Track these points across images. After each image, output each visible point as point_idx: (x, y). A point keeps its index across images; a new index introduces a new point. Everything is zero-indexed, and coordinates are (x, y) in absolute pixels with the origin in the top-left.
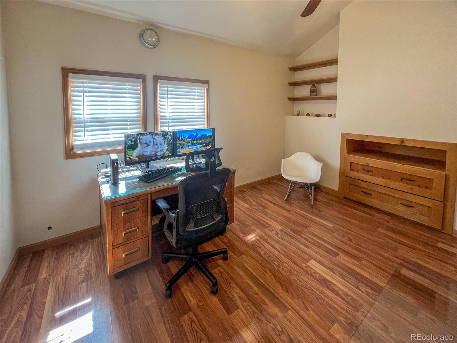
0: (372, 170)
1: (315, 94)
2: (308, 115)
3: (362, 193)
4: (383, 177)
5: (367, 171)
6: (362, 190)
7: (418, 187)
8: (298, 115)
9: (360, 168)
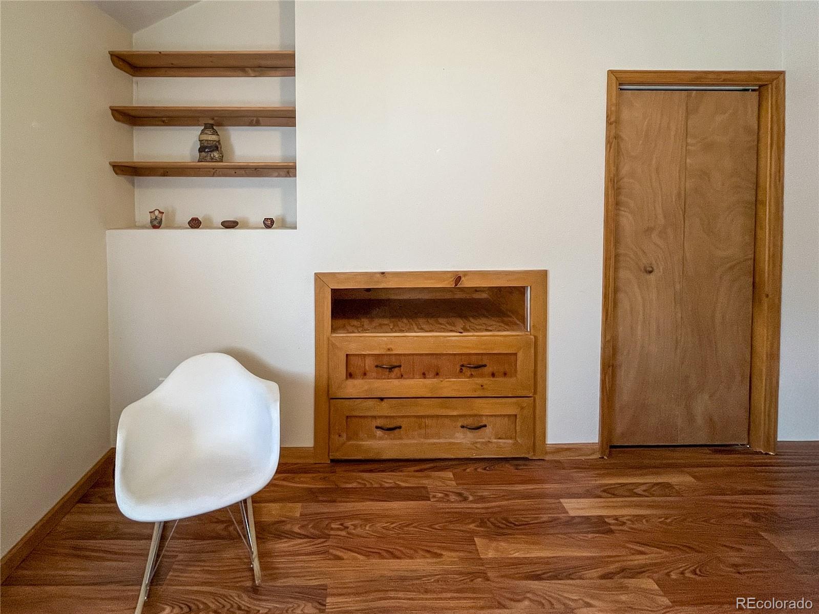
0: (398, 364)
1: (216, 155)
2: (195, 223)
3: (379, 433)
4: (424, 374)
5: (388, 370)
6: (379, 422)
7: (492, 379)
8: (156, 224)
9: (369, 363)
